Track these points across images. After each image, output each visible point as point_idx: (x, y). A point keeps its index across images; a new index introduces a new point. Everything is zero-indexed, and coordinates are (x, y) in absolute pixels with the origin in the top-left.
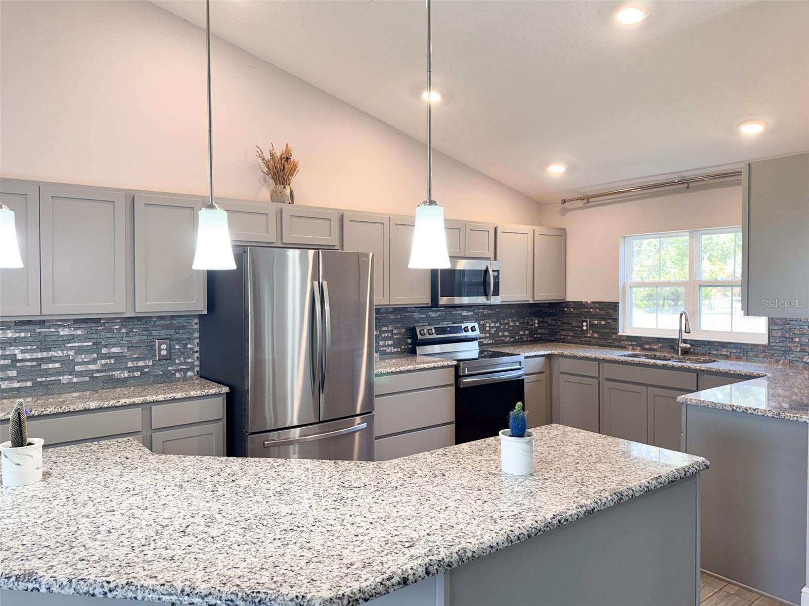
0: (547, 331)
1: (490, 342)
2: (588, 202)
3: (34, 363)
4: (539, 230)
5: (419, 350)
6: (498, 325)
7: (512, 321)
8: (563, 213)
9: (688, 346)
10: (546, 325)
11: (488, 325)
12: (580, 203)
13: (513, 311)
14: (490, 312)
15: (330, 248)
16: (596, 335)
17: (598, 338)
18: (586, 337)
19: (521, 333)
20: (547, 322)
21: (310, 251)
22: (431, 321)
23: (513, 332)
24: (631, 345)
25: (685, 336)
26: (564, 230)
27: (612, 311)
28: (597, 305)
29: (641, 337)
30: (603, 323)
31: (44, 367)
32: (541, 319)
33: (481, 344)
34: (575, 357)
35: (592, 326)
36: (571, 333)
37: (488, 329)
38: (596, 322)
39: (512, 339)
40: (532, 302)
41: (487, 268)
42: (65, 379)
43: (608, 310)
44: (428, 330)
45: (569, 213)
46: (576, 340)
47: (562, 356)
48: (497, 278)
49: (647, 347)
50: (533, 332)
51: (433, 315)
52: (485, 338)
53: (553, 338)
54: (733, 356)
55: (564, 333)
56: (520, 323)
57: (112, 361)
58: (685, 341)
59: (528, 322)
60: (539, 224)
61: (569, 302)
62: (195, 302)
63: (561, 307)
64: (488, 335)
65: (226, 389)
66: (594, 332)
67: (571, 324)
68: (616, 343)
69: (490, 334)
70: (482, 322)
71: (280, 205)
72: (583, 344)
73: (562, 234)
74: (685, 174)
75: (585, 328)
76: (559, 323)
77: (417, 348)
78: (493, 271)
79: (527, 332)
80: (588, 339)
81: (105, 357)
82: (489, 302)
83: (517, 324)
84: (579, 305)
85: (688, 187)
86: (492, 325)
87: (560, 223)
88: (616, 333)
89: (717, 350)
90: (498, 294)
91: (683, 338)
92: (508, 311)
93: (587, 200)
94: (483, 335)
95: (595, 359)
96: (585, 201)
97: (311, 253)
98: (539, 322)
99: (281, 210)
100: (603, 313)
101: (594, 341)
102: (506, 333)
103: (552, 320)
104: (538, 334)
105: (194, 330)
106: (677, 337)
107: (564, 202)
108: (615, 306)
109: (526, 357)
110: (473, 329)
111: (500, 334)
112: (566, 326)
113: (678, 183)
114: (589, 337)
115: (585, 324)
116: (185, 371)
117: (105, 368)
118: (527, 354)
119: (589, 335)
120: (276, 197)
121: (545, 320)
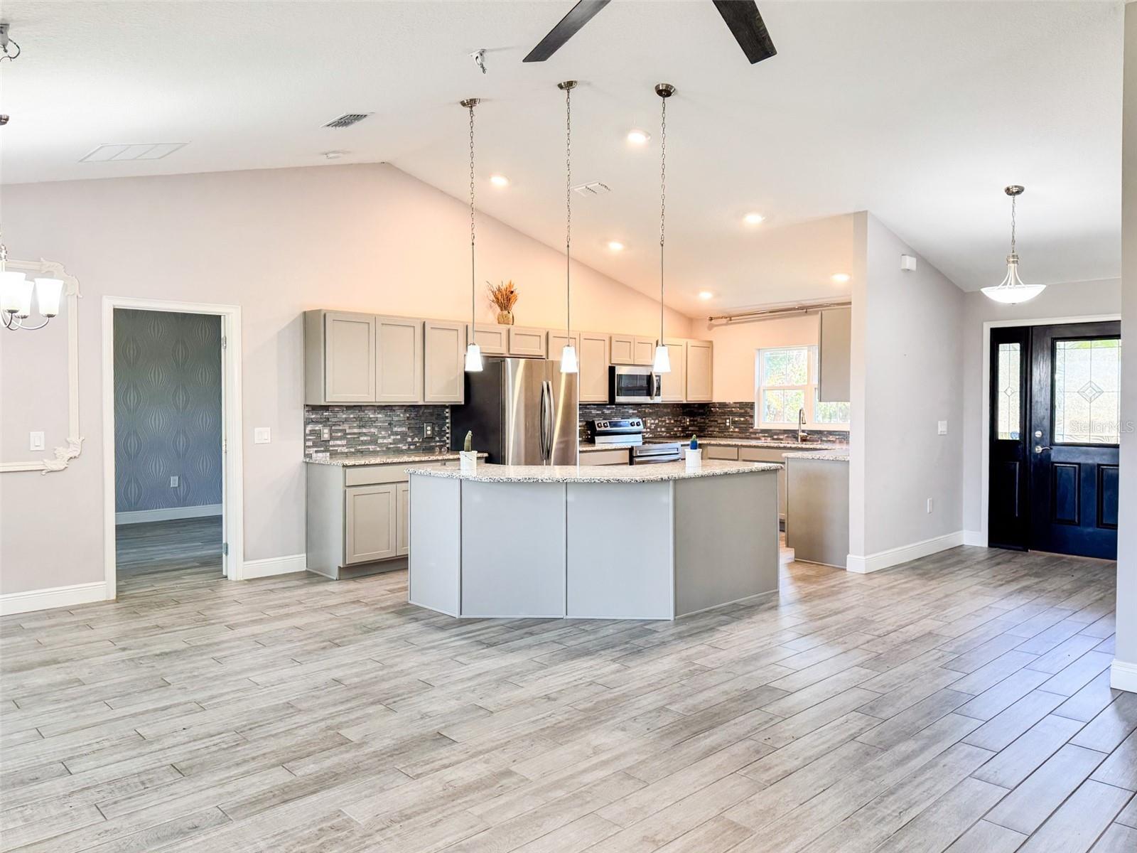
0: (697, 429)
1: (651, 436)
2: (731, 320)
3: (356, 436)
4: (691, 342)
5: (598, 439)
6: (657, 421)
7: (669, 419)
8: (710, 328)
9: (806, 434)
10: (696, 423)
11: (649, 421)
12: (724, 321)
13: (669, 410)
14: (651, 411)
15: (540, 358)
16: (737, 430)
17: (738, 432)
18: (729, 432)
19: (675, 429)
20: (697, 420)
21: (521, 359)
22: (605, 417)
23: (669, 430)
24: (764, 436)
25: (804, 427)
26: (711, 342)
27: (749, 409)
28: (738, 405)
29: (771, 430)
30: (742, 419)
31: (362, 438)
32: (692, 418)
33: (644, 438)
34: (720, 445)
35: (734, 422)
36: (717, 429)
37: (649, 425)
38: (736, 419)
39: (668, 435)
40: (685, 402)
41: (651, 373)
42: (371, 448)
43: (747, 409)
44: (604, 424)
45: (715, 328)
46: (720, 435)
47: (710, 445)
48: (659, 382)
49: (775, 437)
50: (685, 429)
51: (607, 412)
52: (647, 432)
53: (702, 434)
54: (838, 441)
55: (711, 429)
56: (675, 421)
57: (399, 437)
58: (803, 431)
59: (680, 421)
60: (691, 337)
61: (714, 403)
62: (458, 395)
63: (708, 407)
64: (648, 430)
65: (486, 455)
66: (735, 427)
67: (716, 421)
68: (753, 436)
69: (650, 429)
70: (644, 419)
71: (508, 326)
72: (727, 438)
73: (710, 346)
74: (803, 302)
75: (728, 424)
76: (707, 421)
77: (596, 437)
78: (656, 376)
79: (680, 429)
80: (730, 434)
81: (397, 434)
82: (652, 402)
83: (672, 422)
84: (723, 405)
85: (806, 312)
86: (653, 421)
87: (708, 336)
88: (752, 428)
89: (827, 437)
90: (659, 395)
91: (802, 429)
92: (665, 410)
93: (730, 318)
94: (645, 430)
95: (735, 446)
96: (728, 319)
97: (522, 362)
98: (690, 421)
99: (509, 330)
100: (743, 411)
101: (735, 434)
102: (663, 429)
103: (701, 419)
104: (689, 431)
105: (447, 418)
106: (797, 429)
107: (711, 319)
108: (751, 406)
109: (682, 445)
110: (638, 424)
111: (659, 430)
112: (713, 423)
113: (799, 309)
114: (732, 432)
115: (728, 421)
116: (441, 447)
117: (395, 442)
118: (683, 443)
119: (731, 430)
120: (502, 320)
121: (695, 419)
